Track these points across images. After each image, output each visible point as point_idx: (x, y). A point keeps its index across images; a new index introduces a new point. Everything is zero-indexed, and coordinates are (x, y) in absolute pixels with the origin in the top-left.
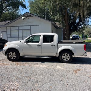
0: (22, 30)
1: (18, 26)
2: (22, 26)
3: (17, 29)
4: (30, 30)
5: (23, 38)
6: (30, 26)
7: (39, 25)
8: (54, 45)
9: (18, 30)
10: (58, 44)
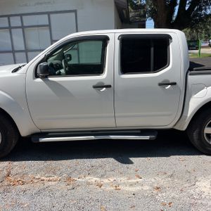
0: (23, 27)
1: (9, 16)
2: (21, 15)
3: (7, 25)
4: (49, 26)
5: (29, 54)
6: (49, 13)
7: (75, 11)
8: (174, 84)
9: (10, 28)
10: (190, 77)
